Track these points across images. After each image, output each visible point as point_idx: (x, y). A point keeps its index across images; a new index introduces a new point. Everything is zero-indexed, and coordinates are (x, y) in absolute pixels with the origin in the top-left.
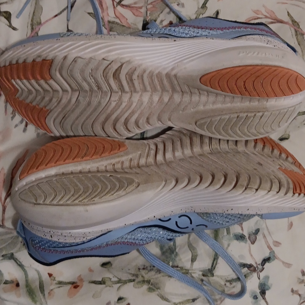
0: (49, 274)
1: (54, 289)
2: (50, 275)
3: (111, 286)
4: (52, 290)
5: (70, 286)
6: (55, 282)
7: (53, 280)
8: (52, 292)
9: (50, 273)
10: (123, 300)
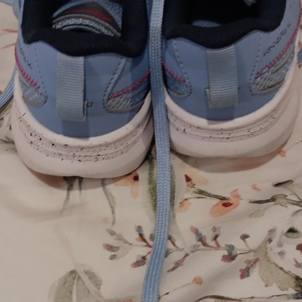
0: (186, 176)
1: (190, 198)
2: (188, 179)
3: (283, 206)
4: (186, 199)
5: (217, 201)
6: (193, 189)
7: (192, 187)
8: (186, 202)
9: (189, 175)
10: (296, 234)
